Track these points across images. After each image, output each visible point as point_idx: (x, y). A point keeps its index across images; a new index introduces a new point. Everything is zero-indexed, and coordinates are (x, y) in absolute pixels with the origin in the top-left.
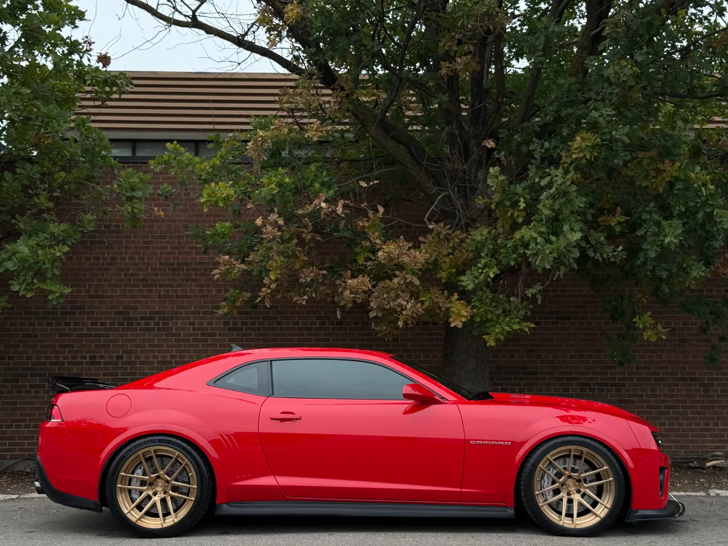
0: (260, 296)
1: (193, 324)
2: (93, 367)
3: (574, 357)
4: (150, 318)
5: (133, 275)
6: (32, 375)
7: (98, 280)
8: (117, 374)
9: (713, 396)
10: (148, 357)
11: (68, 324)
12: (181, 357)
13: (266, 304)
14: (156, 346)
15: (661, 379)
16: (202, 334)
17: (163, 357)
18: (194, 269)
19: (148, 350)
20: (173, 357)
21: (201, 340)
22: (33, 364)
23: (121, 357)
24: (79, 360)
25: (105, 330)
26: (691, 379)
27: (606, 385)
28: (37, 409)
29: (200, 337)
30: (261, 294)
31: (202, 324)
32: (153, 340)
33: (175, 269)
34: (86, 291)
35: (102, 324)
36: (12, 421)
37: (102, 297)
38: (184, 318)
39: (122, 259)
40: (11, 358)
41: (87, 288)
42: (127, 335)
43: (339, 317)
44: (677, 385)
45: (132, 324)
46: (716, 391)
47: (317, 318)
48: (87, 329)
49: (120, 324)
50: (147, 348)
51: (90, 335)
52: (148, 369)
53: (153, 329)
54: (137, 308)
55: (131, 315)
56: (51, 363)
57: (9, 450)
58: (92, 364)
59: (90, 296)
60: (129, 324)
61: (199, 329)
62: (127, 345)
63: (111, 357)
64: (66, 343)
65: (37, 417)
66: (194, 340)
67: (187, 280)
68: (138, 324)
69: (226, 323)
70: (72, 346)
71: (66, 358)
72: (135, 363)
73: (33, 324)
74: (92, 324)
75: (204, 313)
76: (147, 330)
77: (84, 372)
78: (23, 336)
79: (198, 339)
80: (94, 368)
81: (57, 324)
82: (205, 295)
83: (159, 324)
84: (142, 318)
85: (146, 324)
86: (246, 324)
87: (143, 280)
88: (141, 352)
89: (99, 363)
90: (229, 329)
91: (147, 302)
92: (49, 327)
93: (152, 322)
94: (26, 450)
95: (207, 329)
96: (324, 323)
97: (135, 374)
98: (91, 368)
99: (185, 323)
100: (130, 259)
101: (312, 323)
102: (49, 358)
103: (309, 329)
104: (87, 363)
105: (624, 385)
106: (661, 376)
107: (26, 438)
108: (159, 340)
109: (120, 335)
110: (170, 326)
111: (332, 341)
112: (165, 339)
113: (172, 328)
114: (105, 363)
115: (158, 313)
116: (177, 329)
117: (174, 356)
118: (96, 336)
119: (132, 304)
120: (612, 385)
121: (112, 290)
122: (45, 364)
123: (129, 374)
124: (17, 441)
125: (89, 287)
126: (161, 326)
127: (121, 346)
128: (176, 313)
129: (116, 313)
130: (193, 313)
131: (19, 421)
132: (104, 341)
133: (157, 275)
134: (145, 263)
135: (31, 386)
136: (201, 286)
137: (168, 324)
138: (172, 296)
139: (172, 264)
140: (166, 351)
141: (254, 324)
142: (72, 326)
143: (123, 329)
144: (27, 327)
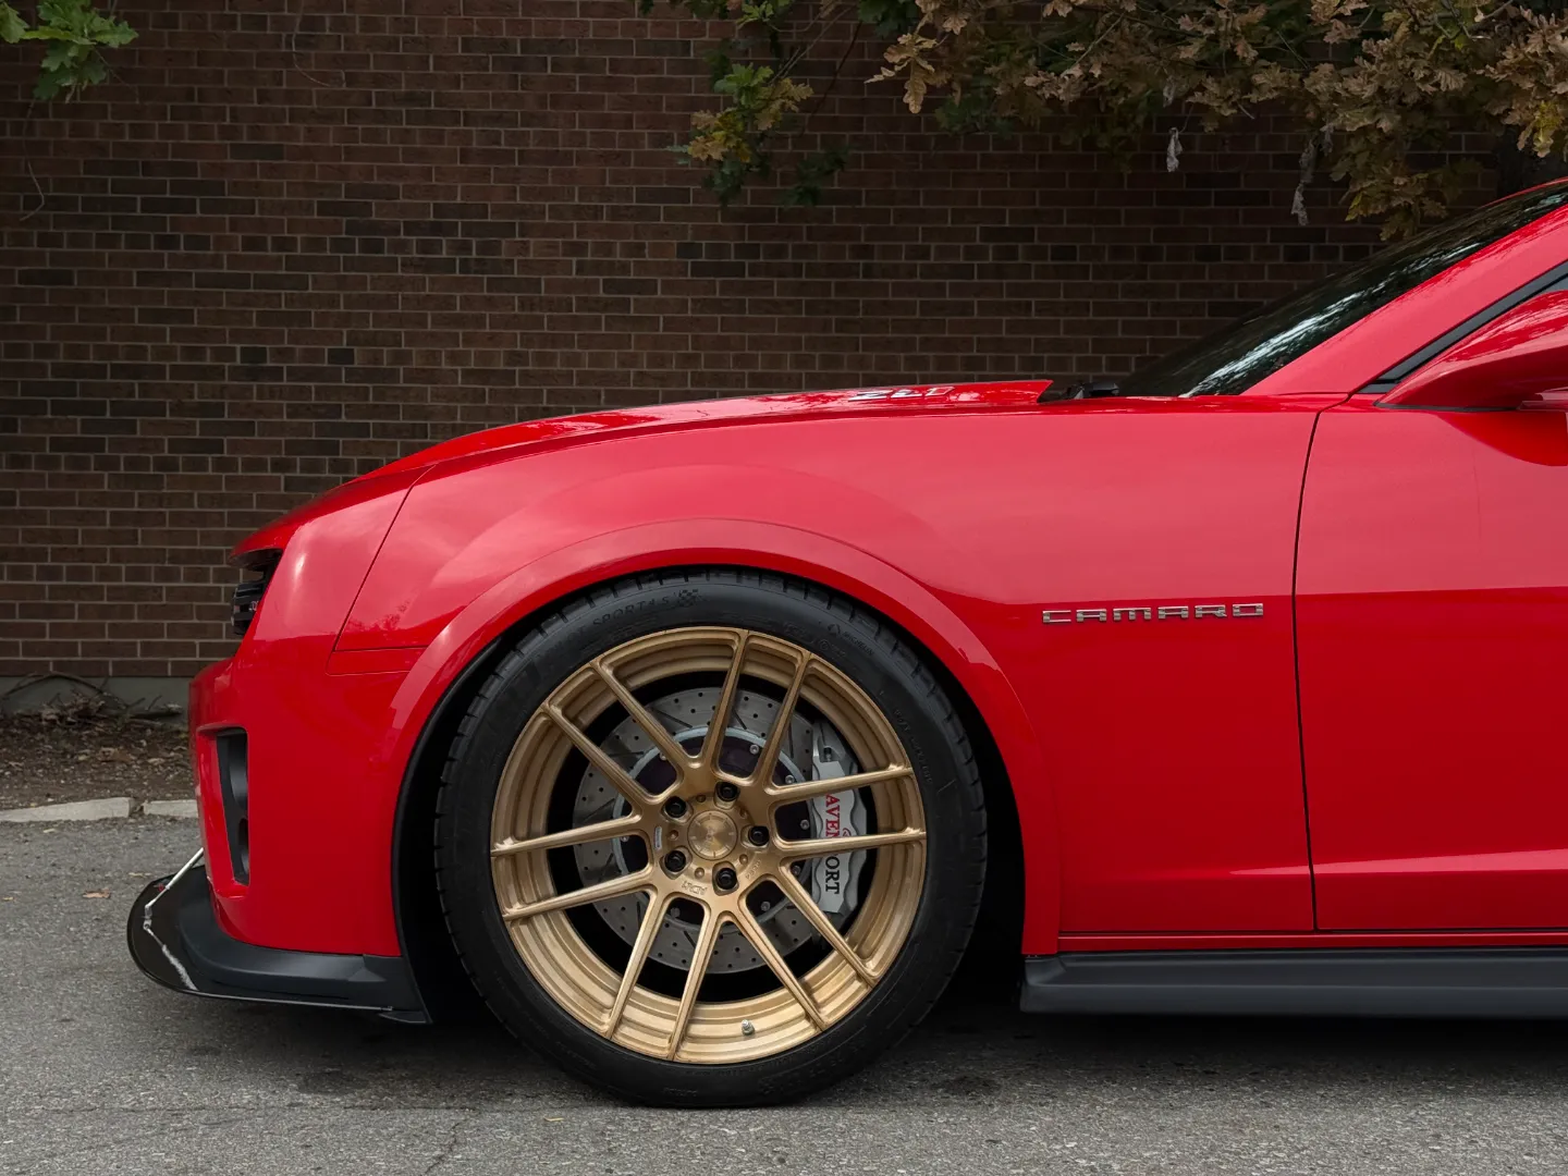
0: (891, 66)
1: (578, 249)
2: (255, 384)
4: (437, 228)
5: (377, 80)
6: (58, 408)
7: (263, 96)
8: (332, 411)
10: (433, 356)
11: (167, 242)
12: (541, 358)
13: (908, 99)
14: (459, 321)
16: (610, 286)
18: (580, 65)
19: (432, 335)
20: (515, 358)
21: (607, 306)
22: (58, 370)
23: (346, 356)
24: (208, 362)
25: (292, 263)
28: (81, 518)
29: (601, 294)
30: (891, 59)
31: (608, 249)
32: (448, 303)
33: (517, 64)
34: (226, 132)
35: (281, 244)
37: (276, 152)
38: (547, 231)
39: (341, 24)
41: (228, 122)
42: (362, 282)
43: (1172, 164)
45: (377, 247)
47: (988, 235)
48: (234, 261)
49: (338, 245)
50: (429, 328)
51: (242, 281)
52: (436, 396)
53: (448, 265)
54: (391, 193)
55: (374, 218)
56: (119, 371)
58: (254, 374)
59: (238, 150)
60: (368, 246)
61: (597, 268)
62: (365, 317)
63: (314, 355)
64: (165, 305)
65: (80, 545)
66: (584, 304)
67: (556, 101)
68: (401, 247)
69: (687, 250)
70: (186, 316)
71: (168, 353)
72: (391, 375)
73: (54, 241)
74: (250, 244)
75: (615, 213)
76: (429, 266)
77: (227, 402)
78: (26, 278)
79: (598, 300)
80: (260, 388)
81: (134, 242)
82: (618, 155)
83: (465, 247)
84: (411, 228)
85: (425, 247)
86: (752, 251)
87: (410, 98)
88: (411, 340)
89: (276, 373)
90: (698, 270)
91: (427, 173)
92: (107, 251)
93: (444, 240)
94: (50, 649)
95: (624, 268)
96: (1011, 253)
97: (392, 411)
98: (250, 388)
99: (554, 246)
100: (369, 24)
101: (972, 253)
102: (111, 352)
103: (964, 272)
104: (236, 373)
107: (49, 611)
108: (467, 302)
109: (342, 283)
110: (503, 257)
111: (1039, 312)
112: (489, 299)
113: (510, 262)
114: (292, 373)
115: (462, 211)
116: (524, 265)
117: (519, 354)
118: (262, 282)
119: (376, 181)
121: (309, 130)
122: (99, 371)
123: (374, 411)
124: (17, 620)
125: (234, 118)
126: (474, 255)
127: (345, 319)
128: (522, 211)
129: (324, 209)
130: (578, 212)
131: (22, 554)
132: (290, 301)
133: (456, 82)
134: (414, 40)
135: (57, 444)
136: (605, 121)
137: (494, 248)
138: (507, 156)
139: (506, 45)
140: (492, 338)
141: (779, 252)
142: (182, 251)
143: (350, 264)
144: (35, 248)
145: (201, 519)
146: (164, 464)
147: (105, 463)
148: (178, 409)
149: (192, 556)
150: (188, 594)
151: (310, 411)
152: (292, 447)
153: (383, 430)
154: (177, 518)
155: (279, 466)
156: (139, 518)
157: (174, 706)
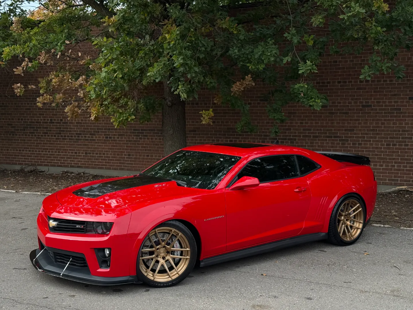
3: (269, 123)
6: (30, 128)
8: (61, 128)
9: (347, 147)
10: (72, 120)
15: (317, 137)
17: (78, 120)
22: (30, 122)
23: (61, 120)
24: (46, 121)
26: (335, 137)
27: (286, 139)
28: (33, 143)
36: (25, 148)
40: (22, 119)
42: (63, 109)
44: (326, 140)
46: (350, 144)
51: (50, 109)
56: (36, 122)
57: (24, 161)
62: (64, 114)
63: (58, 120)
64: (41, 113)
65: (33, 147)
70: (43, 114)
71: (41, 120)
77: (48, 127)
78: (26, 109)
89: (54, 123)
94: (30, 162)
98: (51, 125)
102: (35, 120)
104: (49, 123)
105: (295, 139)
106: (317, 135)
107: (30, 156)
109: (61, 109)
118: (52, 109)
120: (289, 139)
123: (65, 128)
124: (26, 157)
127: (62, 115)
131: (27, 148)
132: (55, 112)
135: (30, 133)
144: (27, 105)
145: (46, 144)
146: (42, 136)
147: (35, 136)
148: (43, 128)
149: (45, 149)
150: (45, 154)
151: (58, 128)
152: (56, 133)
153: (66, 131)
154: (44, 143)
155: (55, 136)
156: (39, 143)
157: (43, 170)
